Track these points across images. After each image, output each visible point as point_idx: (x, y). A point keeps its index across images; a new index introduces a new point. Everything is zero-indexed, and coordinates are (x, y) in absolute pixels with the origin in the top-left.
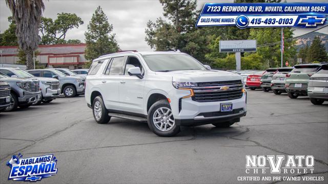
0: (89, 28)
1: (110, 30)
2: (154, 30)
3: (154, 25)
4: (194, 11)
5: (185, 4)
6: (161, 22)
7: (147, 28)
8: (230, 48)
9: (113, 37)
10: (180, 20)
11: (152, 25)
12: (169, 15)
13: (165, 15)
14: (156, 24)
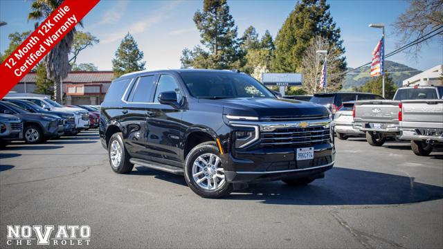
0: (117, 54)
1: (141, 57)
2: (189, 58)
3: (191, 53)
4: (235, 39)
5: (225, 31)
6: (198, 49)
7: (183, 56)
8: (274, 81)
9: (143, 65)
10: (219, 48)
11: (188, 53)
12: (207, 43)
13: (203, 42)
14: (193, 52)
